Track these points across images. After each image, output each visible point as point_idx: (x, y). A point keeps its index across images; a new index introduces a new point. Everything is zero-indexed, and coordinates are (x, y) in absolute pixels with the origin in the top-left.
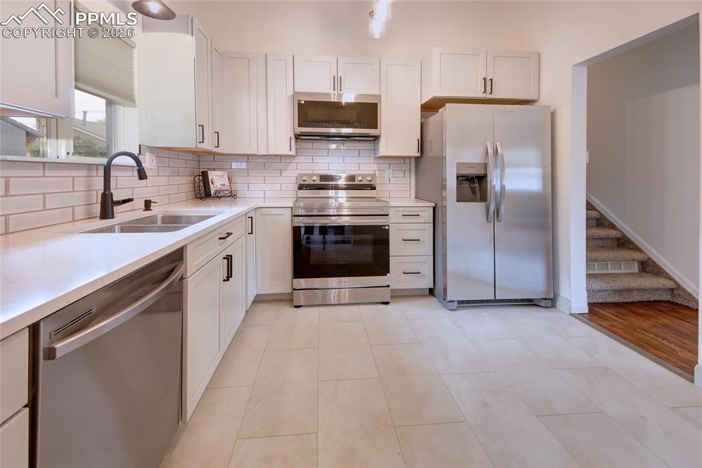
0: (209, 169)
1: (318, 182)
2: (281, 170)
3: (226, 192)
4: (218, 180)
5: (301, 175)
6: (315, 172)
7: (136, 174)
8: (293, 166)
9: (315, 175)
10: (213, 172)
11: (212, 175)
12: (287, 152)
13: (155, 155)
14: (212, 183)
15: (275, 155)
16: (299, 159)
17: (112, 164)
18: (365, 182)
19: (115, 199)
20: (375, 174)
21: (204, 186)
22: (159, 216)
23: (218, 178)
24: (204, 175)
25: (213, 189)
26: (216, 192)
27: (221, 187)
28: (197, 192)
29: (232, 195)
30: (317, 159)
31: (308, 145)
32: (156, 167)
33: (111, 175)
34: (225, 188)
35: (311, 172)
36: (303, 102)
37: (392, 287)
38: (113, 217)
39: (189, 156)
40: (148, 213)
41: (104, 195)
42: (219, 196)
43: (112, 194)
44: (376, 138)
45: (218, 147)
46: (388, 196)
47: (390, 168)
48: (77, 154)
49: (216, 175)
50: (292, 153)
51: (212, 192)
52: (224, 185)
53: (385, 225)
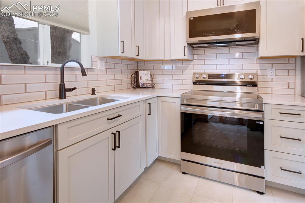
0: (140, 70)
1: (207, 79)
2: (183, 70)
3: (148, 85)
4: (144, 77)
5: (194, 74)
6: (206, 72)
7: (80, 73)
8: (191, 67)
9: (205, 73)
10: (142, 72)
11: (141, 73)
12: (182, 57)
13: (104, 62)
14: (141, 79)
15: (179, 60)
16: (195, 62)
17: (65, 67)
18: (246, 80)
19: (66, 87)
20: (257, 73)
21: (136, 80)
22: (98, 98)
23: (144, 75)
24: (137, 73)
25: (141, 82)
26: (143, 84)
27: (146, 81)
28: (132, 84)
29: (152, 86)
30: (208, 62)
31: (201, 51)
32: (104, 69)
33: (64, 73)
34: (148, 82)
35: (203, 72)
36: (192, 19)
37: (266, 179)
38: (65, 98)
39: (131, 62)
40: (93, 96)
41: (60, 85)
42: (145, 87)
43: (64, 85)
44: (256, 41)
45: (138, 55)
46: (270, 93)
47: (272, 68)
48: (52, 62)
49: (143, 74)
50: (186, 58)
51: (140, 84)
52: (148, 80)
53: (259, 121)
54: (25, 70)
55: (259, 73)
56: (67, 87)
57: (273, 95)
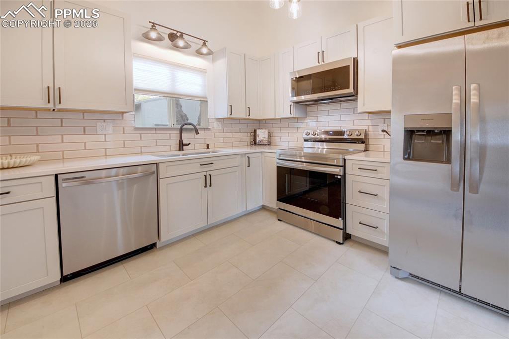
1: (317, 136)
2: (296, 128)
3: (265, 142)
4: (262, 135)
8: (303, 124)
10: (260, 130)
11: (258, 131)
13: (221, 122)
14: (258, 136)
16: (310, 119)
18: (354, 136)
21: (254, 138)
24: (255, 131)
26: (260, 141)
27: (263, 139)
28: (251, 141)
29: (269, 144)
30: (320, 119)
32: (221, 128)
34: (265, 140)
36: (295, 79)
38: (183, 150)
41: (180, 141)
42: (262, 145)
45: (249, 115)
46: (383, 150)
47: (384, 123)
48: (177, 124)
49: (261, 132)
50: (292, 116)
51: (257, 141)
52: (265, 138)
53: (338, 175)
54: (156, 130)
55: (371, 129)
56: (184, 143)
57: (385, 153)
